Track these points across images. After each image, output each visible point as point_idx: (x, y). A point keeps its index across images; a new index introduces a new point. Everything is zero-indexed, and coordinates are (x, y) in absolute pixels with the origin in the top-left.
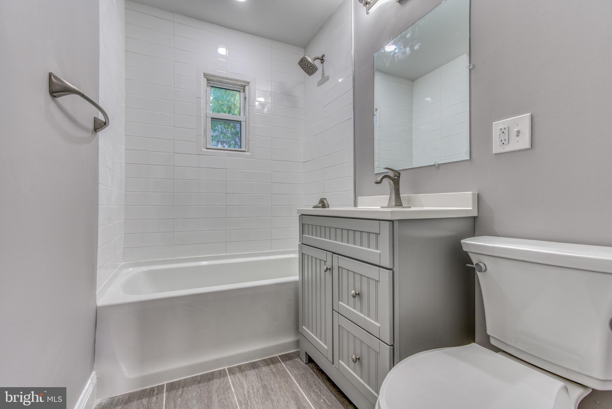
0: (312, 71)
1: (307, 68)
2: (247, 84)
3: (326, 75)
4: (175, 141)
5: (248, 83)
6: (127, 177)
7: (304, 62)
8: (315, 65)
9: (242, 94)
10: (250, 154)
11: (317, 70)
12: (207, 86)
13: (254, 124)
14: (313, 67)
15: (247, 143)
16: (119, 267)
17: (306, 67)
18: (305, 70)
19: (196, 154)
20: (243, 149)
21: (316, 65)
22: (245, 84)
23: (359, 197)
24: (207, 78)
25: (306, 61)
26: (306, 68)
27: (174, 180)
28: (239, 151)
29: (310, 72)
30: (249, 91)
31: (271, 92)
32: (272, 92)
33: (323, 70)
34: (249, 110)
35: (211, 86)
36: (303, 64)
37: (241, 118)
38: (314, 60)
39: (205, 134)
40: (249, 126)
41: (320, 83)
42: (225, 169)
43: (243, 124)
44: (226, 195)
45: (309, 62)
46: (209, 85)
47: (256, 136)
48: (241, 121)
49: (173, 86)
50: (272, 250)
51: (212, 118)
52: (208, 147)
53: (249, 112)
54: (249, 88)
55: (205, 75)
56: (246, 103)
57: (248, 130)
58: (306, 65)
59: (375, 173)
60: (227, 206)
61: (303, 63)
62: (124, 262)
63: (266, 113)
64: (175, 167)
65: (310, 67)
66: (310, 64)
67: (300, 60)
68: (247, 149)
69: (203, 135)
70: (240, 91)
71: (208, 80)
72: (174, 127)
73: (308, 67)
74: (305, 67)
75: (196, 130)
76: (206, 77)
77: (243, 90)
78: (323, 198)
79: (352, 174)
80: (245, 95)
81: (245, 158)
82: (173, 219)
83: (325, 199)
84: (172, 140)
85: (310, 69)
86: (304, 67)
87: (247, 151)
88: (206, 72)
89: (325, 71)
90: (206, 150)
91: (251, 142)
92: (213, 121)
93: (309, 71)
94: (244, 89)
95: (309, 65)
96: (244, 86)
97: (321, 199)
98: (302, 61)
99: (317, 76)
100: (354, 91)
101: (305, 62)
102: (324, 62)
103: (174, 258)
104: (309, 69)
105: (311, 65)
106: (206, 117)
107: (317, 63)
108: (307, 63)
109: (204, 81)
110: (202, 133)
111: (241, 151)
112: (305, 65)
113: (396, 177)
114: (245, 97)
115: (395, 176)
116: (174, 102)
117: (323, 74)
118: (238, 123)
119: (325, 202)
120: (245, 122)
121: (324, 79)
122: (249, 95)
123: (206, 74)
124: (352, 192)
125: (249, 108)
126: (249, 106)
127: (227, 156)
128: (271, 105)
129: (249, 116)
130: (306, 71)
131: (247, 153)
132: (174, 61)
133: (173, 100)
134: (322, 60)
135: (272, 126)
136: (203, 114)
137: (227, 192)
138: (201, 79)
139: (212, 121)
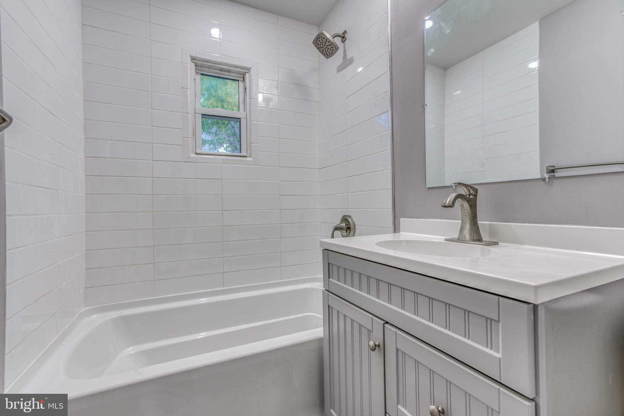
0: (331, 51)
1: (325, 48)
2: (247, 71)
3: (348, 57)
4: (153, 144)
5: (249, 69)
6: (88, 194)
7: (320, 39)
8: (335, 43)
9: (241, 84)
10: (252, 160)
11: (337, 50)
12: (196, 74)
13: (257, 121)
14: (332, 46)
15: (248, 145)
16: (77, 315)
17: (324, 46)
18: (322, 51)
19: (181, 162)
20: (243, 153)
21: (337, 44)
22: (244, 71)
23: (402, 220)
24: (195, 63)
25: (324, 38)
26: (322, 48)
27: (154, 196)
28: (238, 156)
29: (328, 54)
30: (250, 81)
31: (278, 81)
32: (280, 81)
33: (345, 51)
34: (250, 105)
35: (202, 74)
36: (319, 43)
37: (241, 114)
38: (334, 38)
39: (194, 135)
40: (250, 124)
41: (341, 68)
42: (221, 179)
43: (243, 122)
44: (222, 213)
45: (327, 39)
46: (199, 72)
47: (260, 136)
48: (240, 119)
49: (150, 73)
50: (281, 280)
51: (203, 115)
52: (198, 152)
53: (250, 108)
54: (250, 76)
55: (193, 59)
56: (246, 95)
57: (250, 130)
58: (324, 44)
59: (427, 187)
60: (224, 227)
61: (319, 41)
62: (86, 306)
63: (271, 107)
64: (154, 179)
65: (329, 47)
66: (329, 42)
67: (315, 38)
68: (248, 154)
69: (190, 136)
70: (238, 81)
71: (196, 65)
72: (152, 126)
73: (326, 46)
74: (322, 46)
75: (182, 130)
76: (194, 61)
77: (242, 79)
78: (347, 215)
79: (390, 186)
80: (245, 85)
81: (246, 165)
82: (152, 246)
83: (350, 217)
84: (150, 143)
85: (328, 49)
86: (320, 46)
87: (248, 156)
88: (194, 55)
89: (347, 52)
90: (196, 156)
91: (254, 144)
92: (204, 118)
93: (327, 52)
94: (244, 78)
95: (327, 44)
96: (244, 75)
97: (344, 216)
98: (318, 39)
99: (337, 58)
100: (391, 74)
101: (322, 40)
102: (346, 40)
103: (155, 297)
104: (326, 49)
105: (329, 44)
106: (195, 113)
107: (338, 41)
108: (324, 41)
109: (191, 67)
110: (190, 134)
111: (241, 156)
112: (322, 43)
113: (471, 197)
114: (246, 88)
115: (469, 195)
116: (151, 93)
117: (345, 55)
118: (237, 121)
119: (350, 220)
120: (245, 120)
121: (347, 62)
122: (250, 86)
123: (194, 57)
124: (390, 210)
125: (250, 102)
126: (250, 99)
127: (223, 163)
128: (279, 97)
129: (250, 111)
130: (322, 53)
131: (248, 159)
132: (151, 40)
133: (151, 90)
134: (343, 38)
135: (280, 124)
136: (190, 110)
137: (224, 209)
138: (188, 64)
139: (202, 117)
